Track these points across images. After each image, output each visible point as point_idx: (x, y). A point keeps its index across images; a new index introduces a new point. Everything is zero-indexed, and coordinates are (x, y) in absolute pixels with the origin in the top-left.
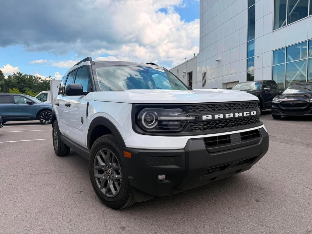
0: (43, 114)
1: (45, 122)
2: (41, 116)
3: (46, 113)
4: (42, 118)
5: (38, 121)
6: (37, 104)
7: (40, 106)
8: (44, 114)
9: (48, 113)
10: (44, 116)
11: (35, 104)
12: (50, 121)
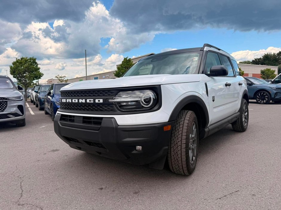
0: (259, 94)
1: (261, 102)
2: (258, 96)
3: (262, 93)
4: (258, 98)
5: (255, 101)
6: (255, 85)
7: (258, 87)
8: (261, 94)
9: (264, 93)
10: (260, 97)
11: (253, 85)
12: (265, 101)
